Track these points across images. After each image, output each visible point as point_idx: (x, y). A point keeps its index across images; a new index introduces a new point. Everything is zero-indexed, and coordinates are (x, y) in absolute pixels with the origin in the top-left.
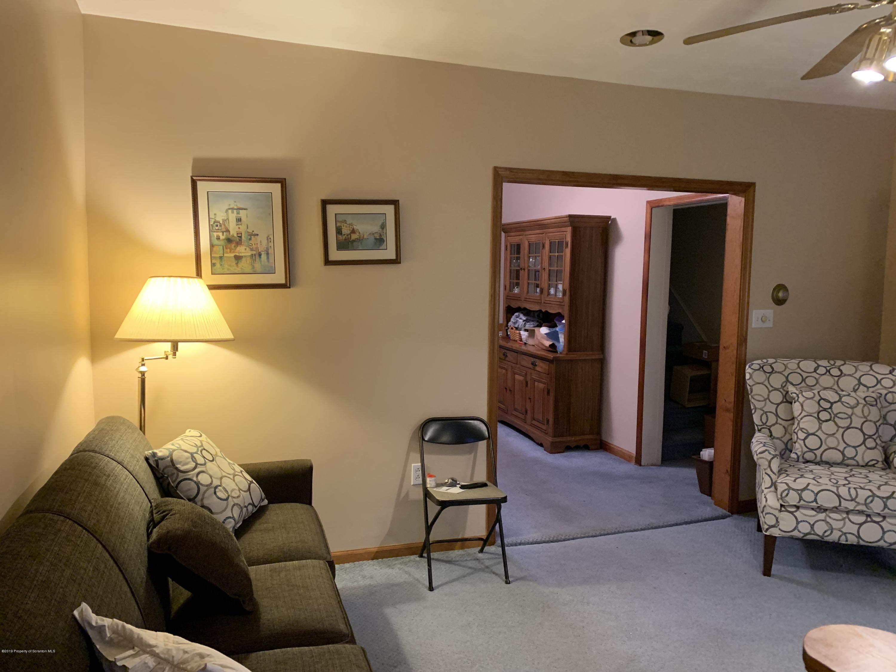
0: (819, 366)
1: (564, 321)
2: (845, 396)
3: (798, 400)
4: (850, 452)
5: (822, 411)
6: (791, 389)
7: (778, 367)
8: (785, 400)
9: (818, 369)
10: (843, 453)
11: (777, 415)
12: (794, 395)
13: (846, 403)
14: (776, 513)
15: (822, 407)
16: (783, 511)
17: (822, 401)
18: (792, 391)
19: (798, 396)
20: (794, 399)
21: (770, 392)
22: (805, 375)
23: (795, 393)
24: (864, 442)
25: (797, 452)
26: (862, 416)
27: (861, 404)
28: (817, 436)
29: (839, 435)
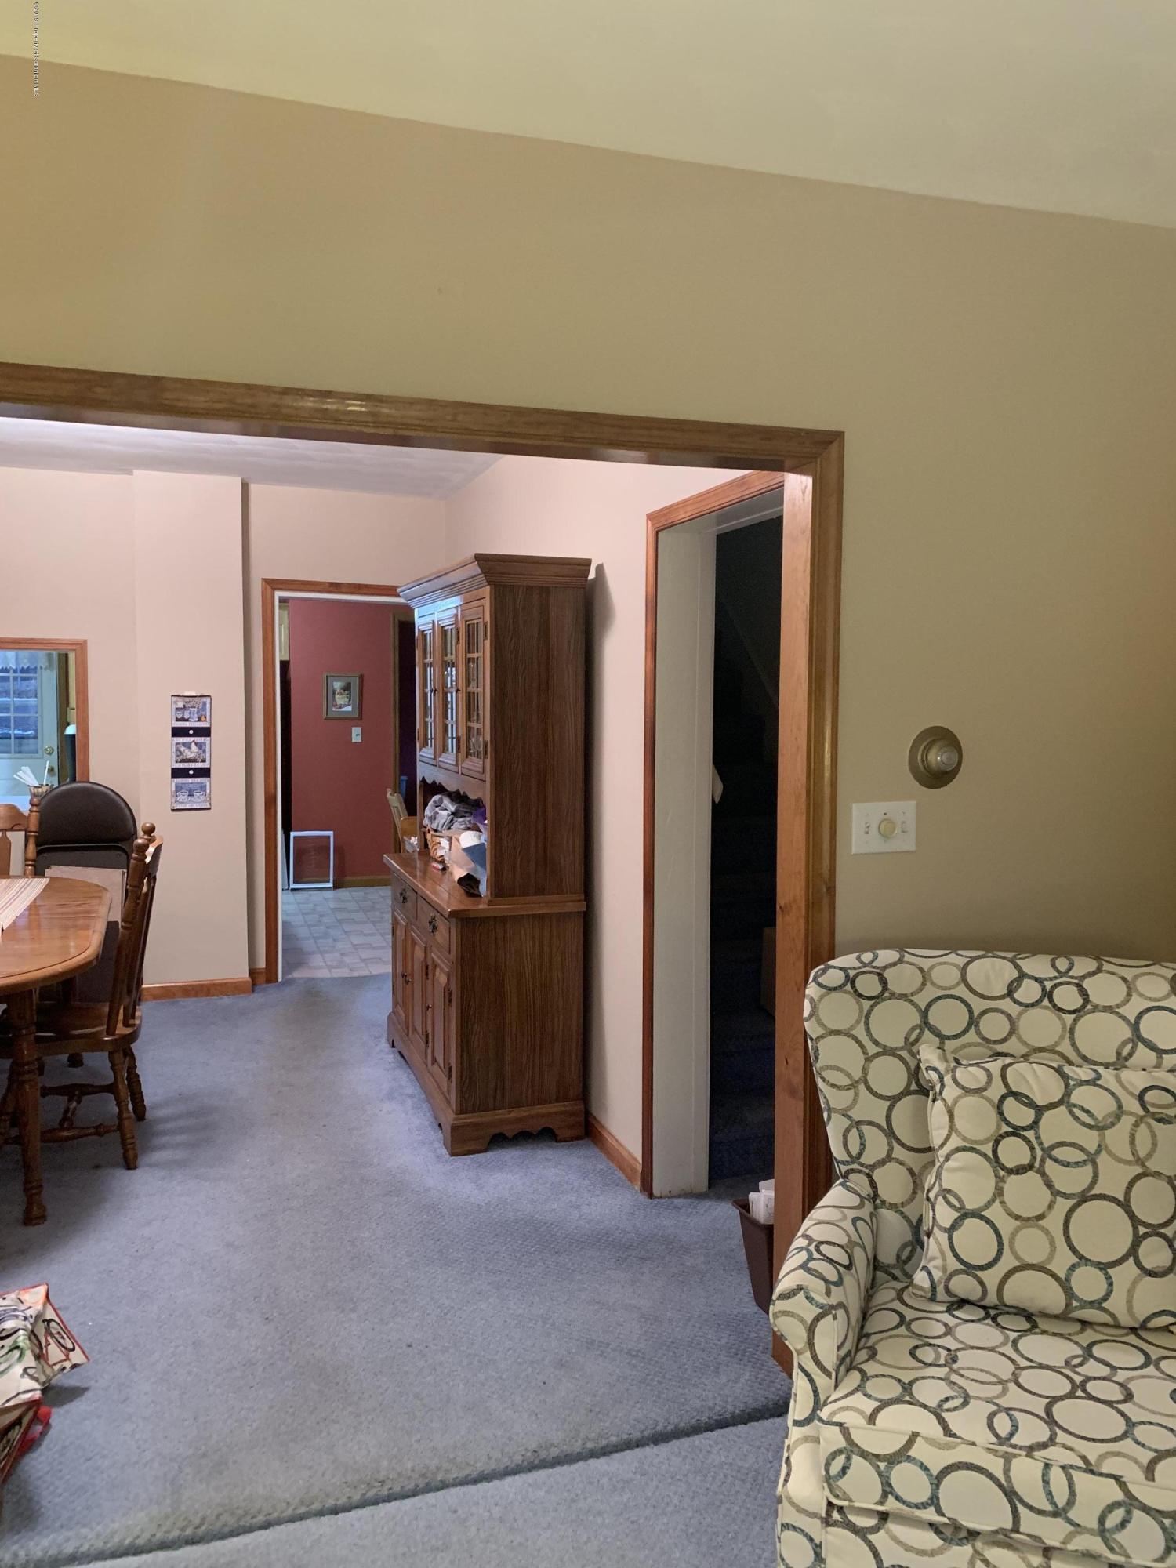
0: (1023, 976)
1: (486, 822)
2: (1083, 1083)
3: (941, 1093)
4: (1088, 1285)
5: (1008, 1134)
6: (929, 1054)
7: (902, 979)
8: (914, 1087)
9: (1019, 986)
10: (1065, 1285)
11: (890, 1133)
12: (934, 1076)
13: (1083, 1109)
14: (814, 1527)
15: (1008, 1123)
16: (835, 1524)
17: (1010, 1100)
18: (927, 1061)
19: (941, 1078)
20: (933, 1088)
21: (869, 1059)
22: (978, 1005)
23: (935, 1069)
24: (1133, 1251)
25: (930, 1266)
26: (1130, 1158)
27: (1131, 1114)
28: (988, 1221)
29: (1054, 1222)
